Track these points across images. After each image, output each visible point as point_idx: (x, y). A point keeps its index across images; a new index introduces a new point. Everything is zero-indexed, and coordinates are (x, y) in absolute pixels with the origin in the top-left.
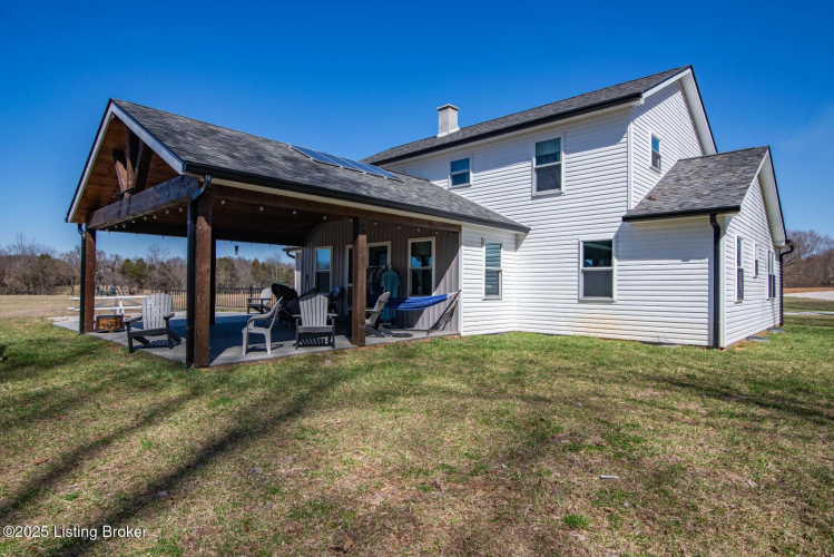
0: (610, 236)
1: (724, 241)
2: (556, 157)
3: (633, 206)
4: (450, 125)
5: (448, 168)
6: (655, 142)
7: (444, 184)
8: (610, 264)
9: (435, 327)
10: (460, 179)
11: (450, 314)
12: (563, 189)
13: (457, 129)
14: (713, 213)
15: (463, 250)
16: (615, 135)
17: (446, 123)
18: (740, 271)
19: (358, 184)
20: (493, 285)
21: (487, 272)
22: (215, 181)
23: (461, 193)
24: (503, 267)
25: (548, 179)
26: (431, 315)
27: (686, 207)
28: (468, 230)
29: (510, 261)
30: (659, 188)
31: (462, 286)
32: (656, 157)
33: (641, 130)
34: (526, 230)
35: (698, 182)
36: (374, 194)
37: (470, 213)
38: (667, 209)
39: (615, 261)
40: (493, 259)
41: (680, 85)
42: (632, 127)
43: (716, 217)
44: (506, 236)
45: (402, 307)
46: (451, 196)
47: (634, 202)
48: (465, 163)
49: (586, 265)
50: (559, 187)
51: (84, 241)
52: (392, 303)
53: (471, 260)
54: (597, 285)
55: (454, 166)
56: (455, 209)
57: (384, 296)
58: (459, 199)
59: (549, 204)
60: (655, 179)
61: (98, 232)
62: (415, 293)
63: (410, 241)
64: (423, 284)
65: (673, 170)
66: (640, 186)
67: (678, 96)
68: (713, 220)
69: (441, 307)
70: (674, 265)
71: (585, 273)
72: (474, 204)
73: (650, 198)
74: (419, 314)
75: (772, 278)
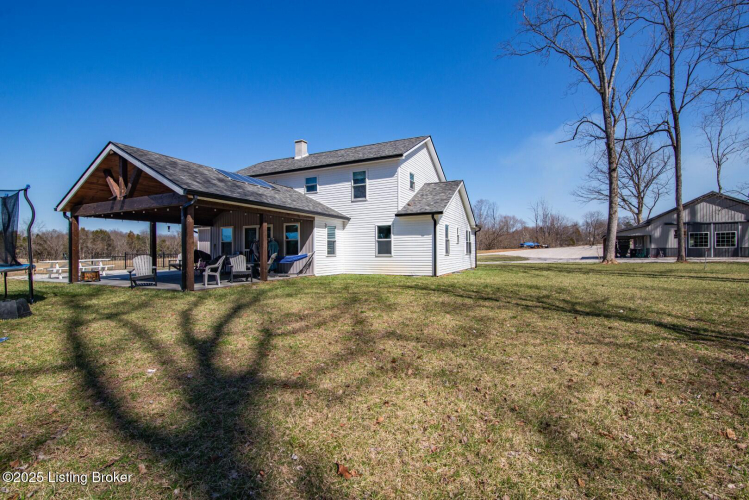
0: (390, 224)
1: (438, 227)
2: (363, 181)
3: (400, 209)
4: (302, 153)
5: (304, 181)
6: (412, 176)
7: (302, 191)
8: (390, 237)
9: (301, 272)
10: (311, 188)
11: (309, 265)
12: (367, 197)
13: (307, 155)
14: (433, 214)
15: (316, 230)
16: (392, 173)
17: (300, 151)
18: (447, 241)
19: (261, 195)
20: (331, 248)
21: (329, 242)
22: (199, 198)
23: (312, 196)
24: (336, 239)
25: (360, 193)
26: (298, 265)
27: (423, 211)
28: (318, 219)
29: (341, 236)
30: (413, 200)
31: (315, 249)
32: (412, 184)
33: (404, 170)
34: (349, 219)
35: (430, 197)
36: (271, 202)
37: (320, 211)
38: (415, 211)
39: (392, 236)
40: (331, 235)
41: (426, 145)
42: (399, 169)
43: (435, 215)
44: (337, 222)
45: (282, 262)
46: (307, 198)
47: (401, 207)
48: (314, 179)
49: (379, 237)
50: (365, 196)
51: (71, 224)
52: (278, 259)
53: (320, 235)
54: (384, 249)
55: (308, 180)
56: (311, 209)
57: (274, 256)
58: (311, 200)
59: (360, 206)
60: (412, 195)
61: (80, 218)
62: (288, 253)
63: (285, 225)
64: (293, 248)
65: (421, 190)
66: (404, 198)
67: (425, 150)
68: (433, 217)
69: (304, 261)
70: (419, 238)
71: (379, 242)
72: (320, 204)
73: (408, 205)
74: (291, 264)
75: (469, 245)
